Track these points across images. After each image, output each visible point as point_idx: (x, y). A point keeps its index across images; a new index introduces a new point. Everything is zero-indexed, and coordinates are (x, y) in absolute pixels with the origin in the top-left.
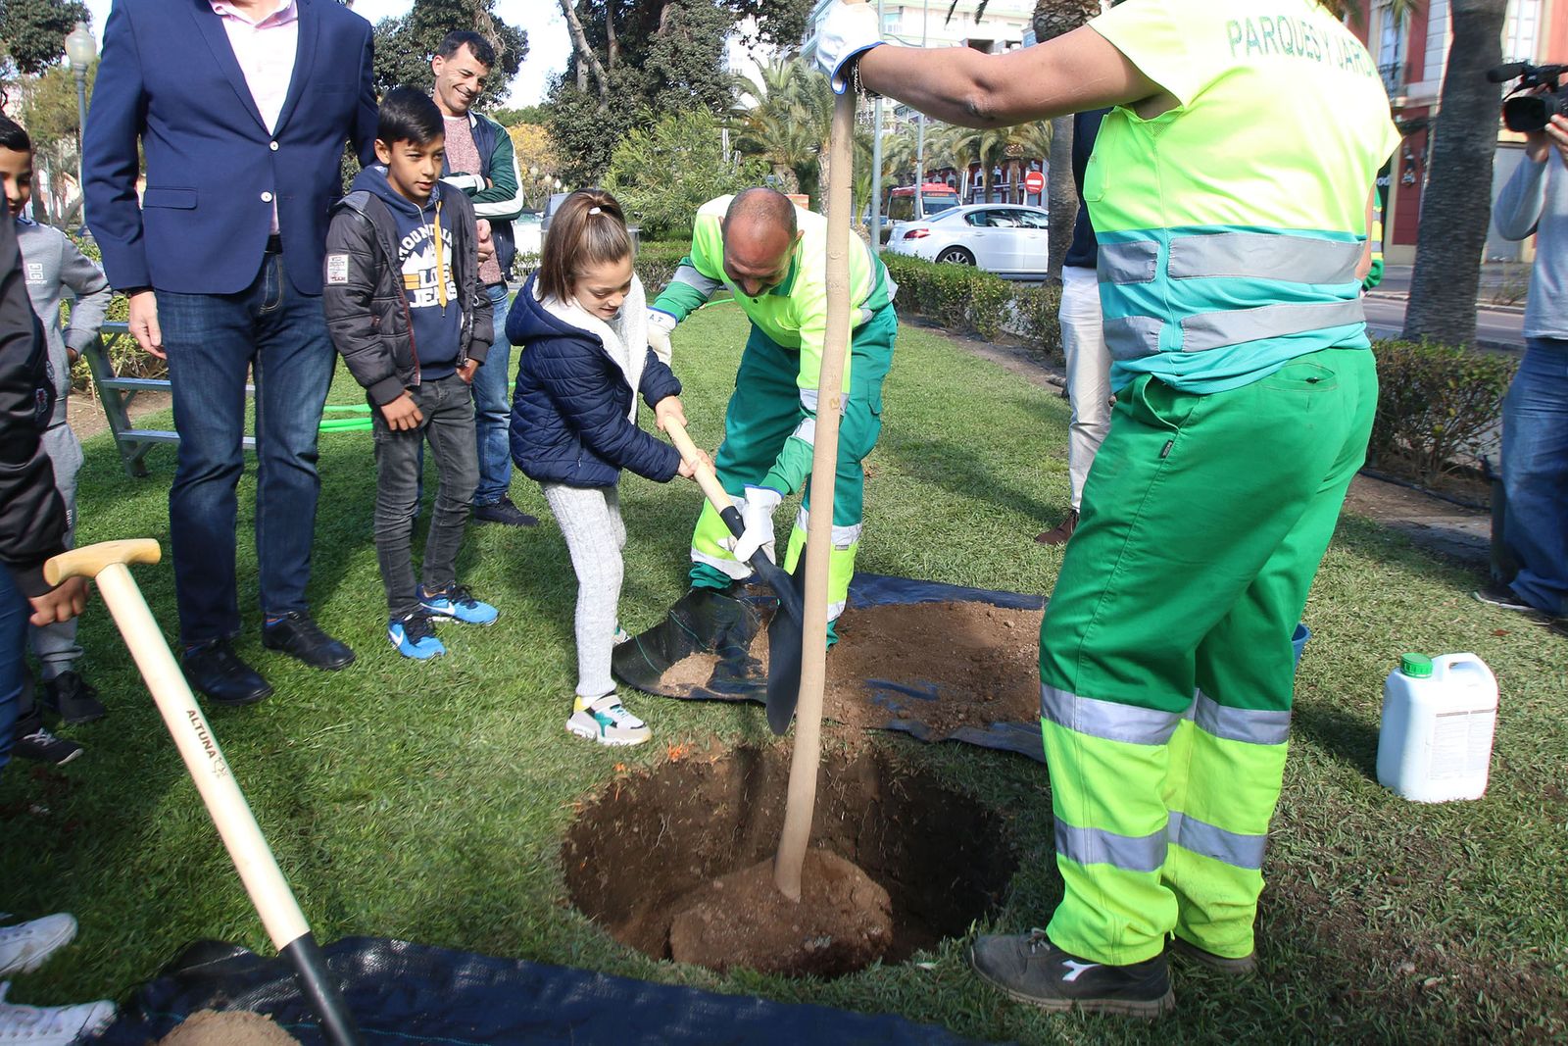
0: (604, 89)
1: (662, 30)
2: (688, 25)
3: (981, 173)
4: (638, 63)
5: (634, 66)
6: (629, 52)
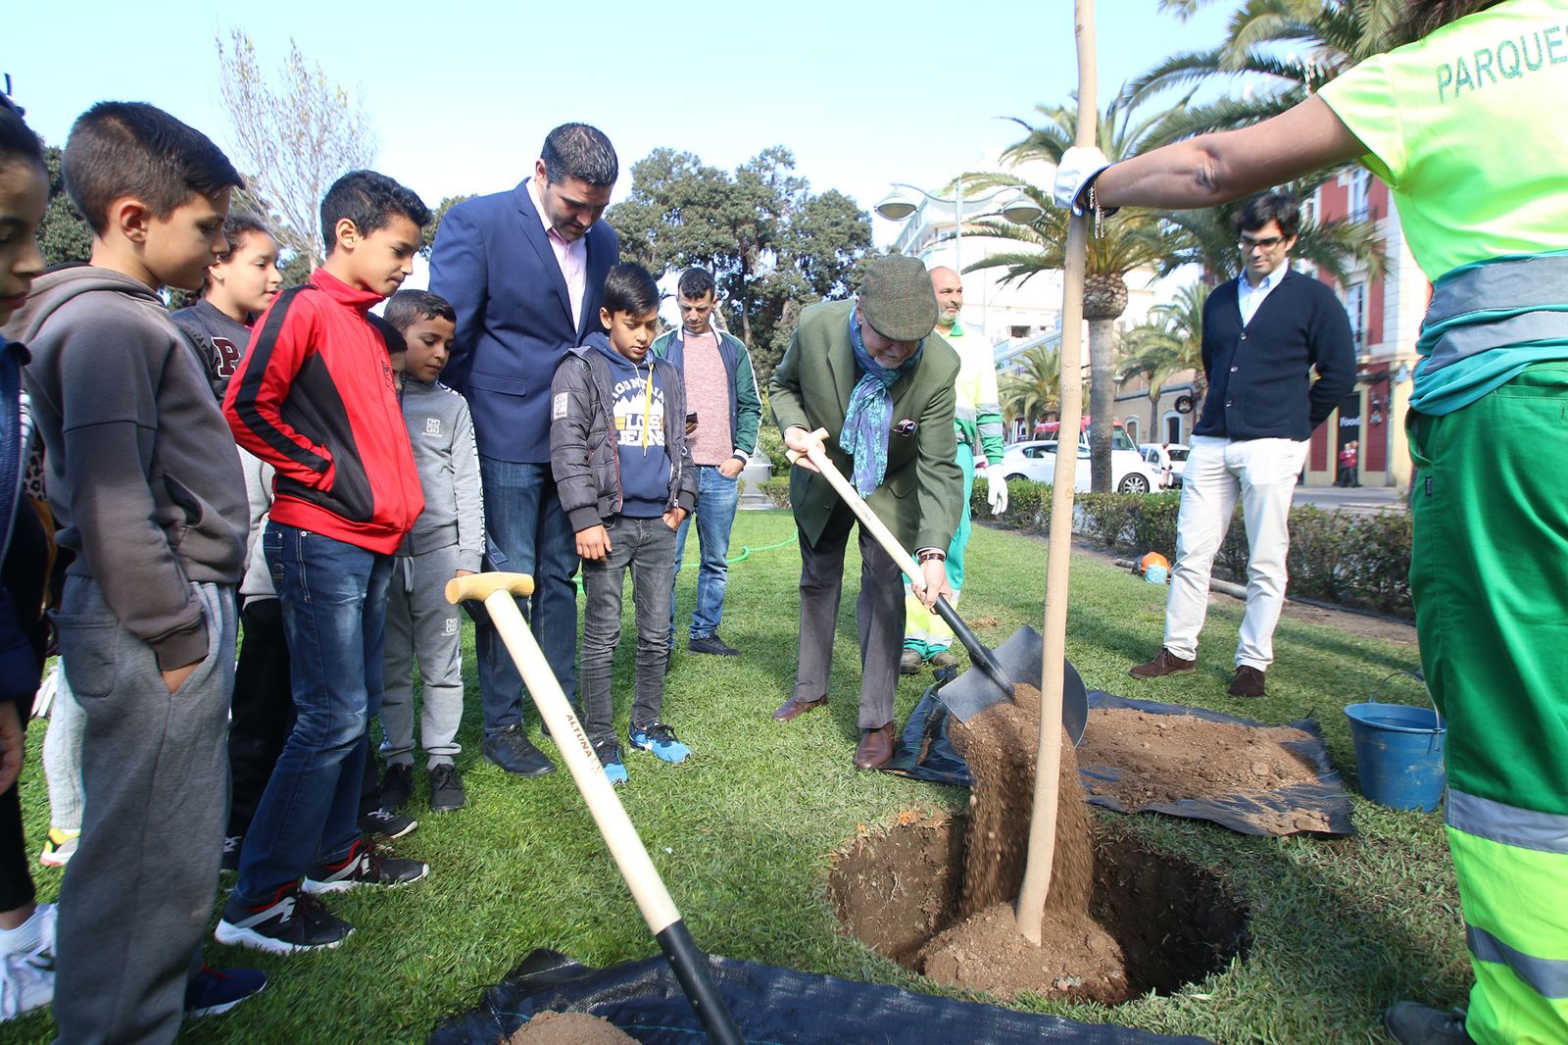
1: (784, 319)
3: (1025, 425)
4: (766, 346)
5: (763, 346)
6: (759, 337)
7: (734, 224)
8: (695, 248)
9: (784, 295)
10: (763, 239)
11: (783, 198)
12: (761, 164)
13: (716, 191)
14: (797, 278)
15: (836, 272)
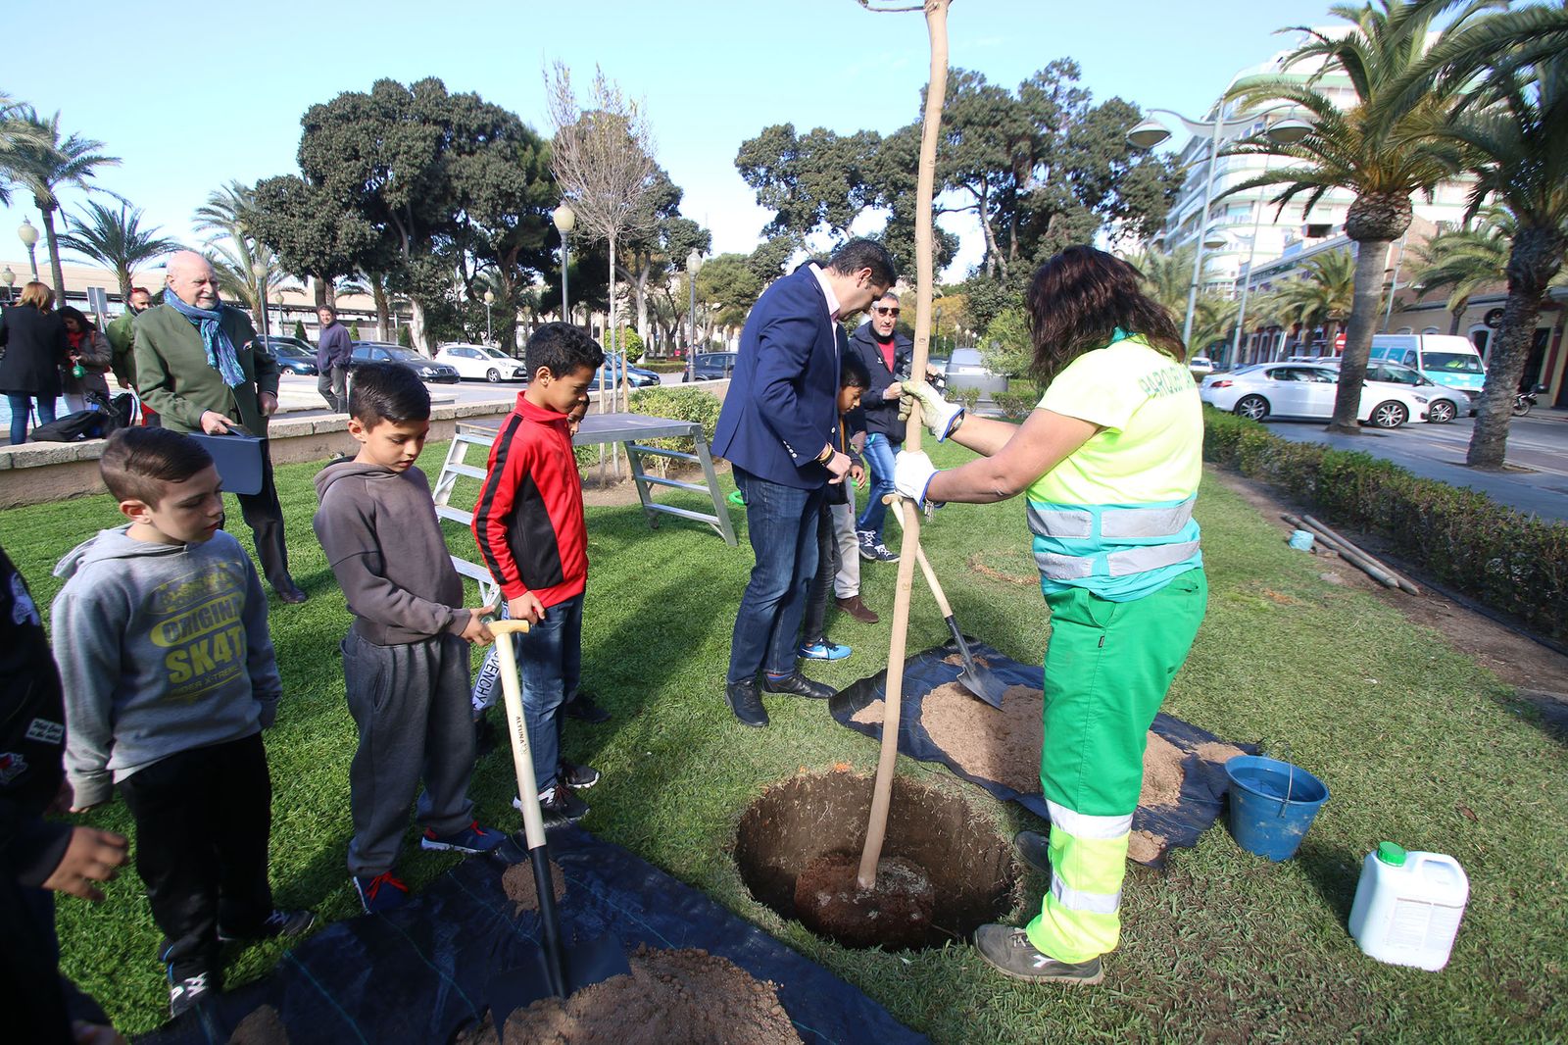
0: (1004, 275)
1: (1049, 232)
2: (1068, 228)
4: (1029, 258)
5: (1027, 258)
6: (1025, 249)
7: (1012, 141)
8: (970, 167)
9: (1052, 209)
10: (1039, 152)
11: (1064, 110)
12: (1045, 77)
13: (997, 110)
14: (1068, 190)
15: (1107, 182)
